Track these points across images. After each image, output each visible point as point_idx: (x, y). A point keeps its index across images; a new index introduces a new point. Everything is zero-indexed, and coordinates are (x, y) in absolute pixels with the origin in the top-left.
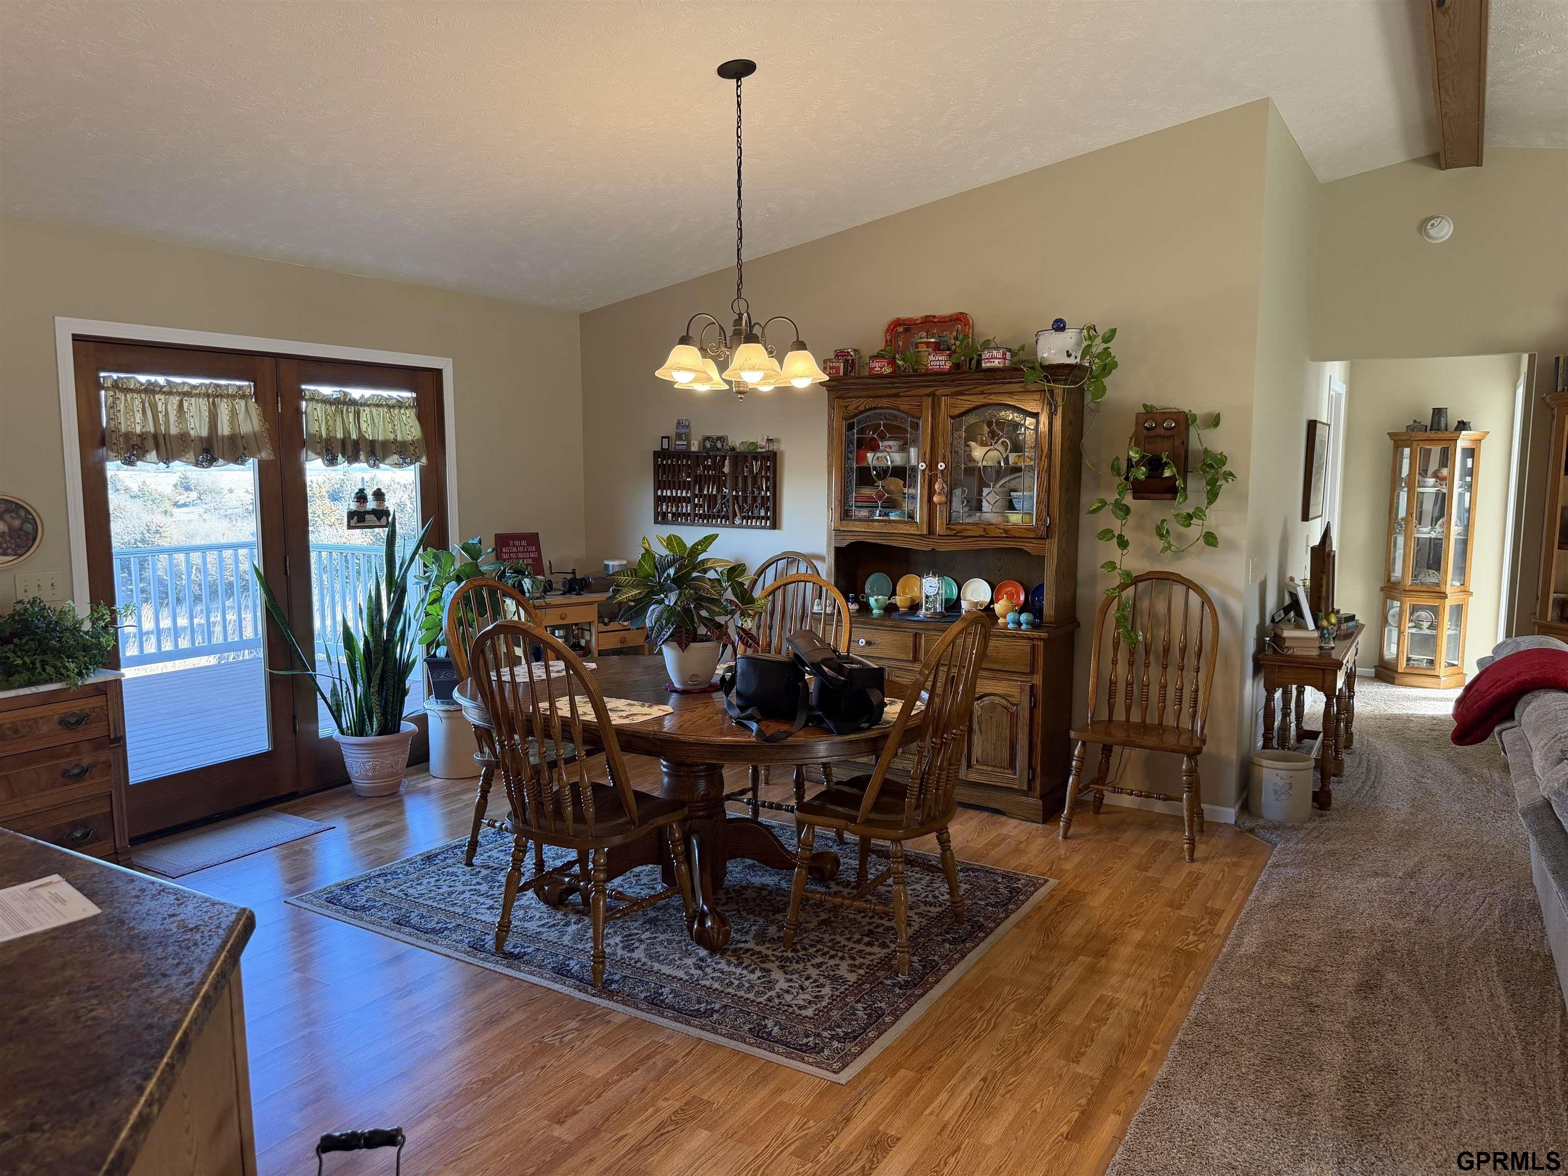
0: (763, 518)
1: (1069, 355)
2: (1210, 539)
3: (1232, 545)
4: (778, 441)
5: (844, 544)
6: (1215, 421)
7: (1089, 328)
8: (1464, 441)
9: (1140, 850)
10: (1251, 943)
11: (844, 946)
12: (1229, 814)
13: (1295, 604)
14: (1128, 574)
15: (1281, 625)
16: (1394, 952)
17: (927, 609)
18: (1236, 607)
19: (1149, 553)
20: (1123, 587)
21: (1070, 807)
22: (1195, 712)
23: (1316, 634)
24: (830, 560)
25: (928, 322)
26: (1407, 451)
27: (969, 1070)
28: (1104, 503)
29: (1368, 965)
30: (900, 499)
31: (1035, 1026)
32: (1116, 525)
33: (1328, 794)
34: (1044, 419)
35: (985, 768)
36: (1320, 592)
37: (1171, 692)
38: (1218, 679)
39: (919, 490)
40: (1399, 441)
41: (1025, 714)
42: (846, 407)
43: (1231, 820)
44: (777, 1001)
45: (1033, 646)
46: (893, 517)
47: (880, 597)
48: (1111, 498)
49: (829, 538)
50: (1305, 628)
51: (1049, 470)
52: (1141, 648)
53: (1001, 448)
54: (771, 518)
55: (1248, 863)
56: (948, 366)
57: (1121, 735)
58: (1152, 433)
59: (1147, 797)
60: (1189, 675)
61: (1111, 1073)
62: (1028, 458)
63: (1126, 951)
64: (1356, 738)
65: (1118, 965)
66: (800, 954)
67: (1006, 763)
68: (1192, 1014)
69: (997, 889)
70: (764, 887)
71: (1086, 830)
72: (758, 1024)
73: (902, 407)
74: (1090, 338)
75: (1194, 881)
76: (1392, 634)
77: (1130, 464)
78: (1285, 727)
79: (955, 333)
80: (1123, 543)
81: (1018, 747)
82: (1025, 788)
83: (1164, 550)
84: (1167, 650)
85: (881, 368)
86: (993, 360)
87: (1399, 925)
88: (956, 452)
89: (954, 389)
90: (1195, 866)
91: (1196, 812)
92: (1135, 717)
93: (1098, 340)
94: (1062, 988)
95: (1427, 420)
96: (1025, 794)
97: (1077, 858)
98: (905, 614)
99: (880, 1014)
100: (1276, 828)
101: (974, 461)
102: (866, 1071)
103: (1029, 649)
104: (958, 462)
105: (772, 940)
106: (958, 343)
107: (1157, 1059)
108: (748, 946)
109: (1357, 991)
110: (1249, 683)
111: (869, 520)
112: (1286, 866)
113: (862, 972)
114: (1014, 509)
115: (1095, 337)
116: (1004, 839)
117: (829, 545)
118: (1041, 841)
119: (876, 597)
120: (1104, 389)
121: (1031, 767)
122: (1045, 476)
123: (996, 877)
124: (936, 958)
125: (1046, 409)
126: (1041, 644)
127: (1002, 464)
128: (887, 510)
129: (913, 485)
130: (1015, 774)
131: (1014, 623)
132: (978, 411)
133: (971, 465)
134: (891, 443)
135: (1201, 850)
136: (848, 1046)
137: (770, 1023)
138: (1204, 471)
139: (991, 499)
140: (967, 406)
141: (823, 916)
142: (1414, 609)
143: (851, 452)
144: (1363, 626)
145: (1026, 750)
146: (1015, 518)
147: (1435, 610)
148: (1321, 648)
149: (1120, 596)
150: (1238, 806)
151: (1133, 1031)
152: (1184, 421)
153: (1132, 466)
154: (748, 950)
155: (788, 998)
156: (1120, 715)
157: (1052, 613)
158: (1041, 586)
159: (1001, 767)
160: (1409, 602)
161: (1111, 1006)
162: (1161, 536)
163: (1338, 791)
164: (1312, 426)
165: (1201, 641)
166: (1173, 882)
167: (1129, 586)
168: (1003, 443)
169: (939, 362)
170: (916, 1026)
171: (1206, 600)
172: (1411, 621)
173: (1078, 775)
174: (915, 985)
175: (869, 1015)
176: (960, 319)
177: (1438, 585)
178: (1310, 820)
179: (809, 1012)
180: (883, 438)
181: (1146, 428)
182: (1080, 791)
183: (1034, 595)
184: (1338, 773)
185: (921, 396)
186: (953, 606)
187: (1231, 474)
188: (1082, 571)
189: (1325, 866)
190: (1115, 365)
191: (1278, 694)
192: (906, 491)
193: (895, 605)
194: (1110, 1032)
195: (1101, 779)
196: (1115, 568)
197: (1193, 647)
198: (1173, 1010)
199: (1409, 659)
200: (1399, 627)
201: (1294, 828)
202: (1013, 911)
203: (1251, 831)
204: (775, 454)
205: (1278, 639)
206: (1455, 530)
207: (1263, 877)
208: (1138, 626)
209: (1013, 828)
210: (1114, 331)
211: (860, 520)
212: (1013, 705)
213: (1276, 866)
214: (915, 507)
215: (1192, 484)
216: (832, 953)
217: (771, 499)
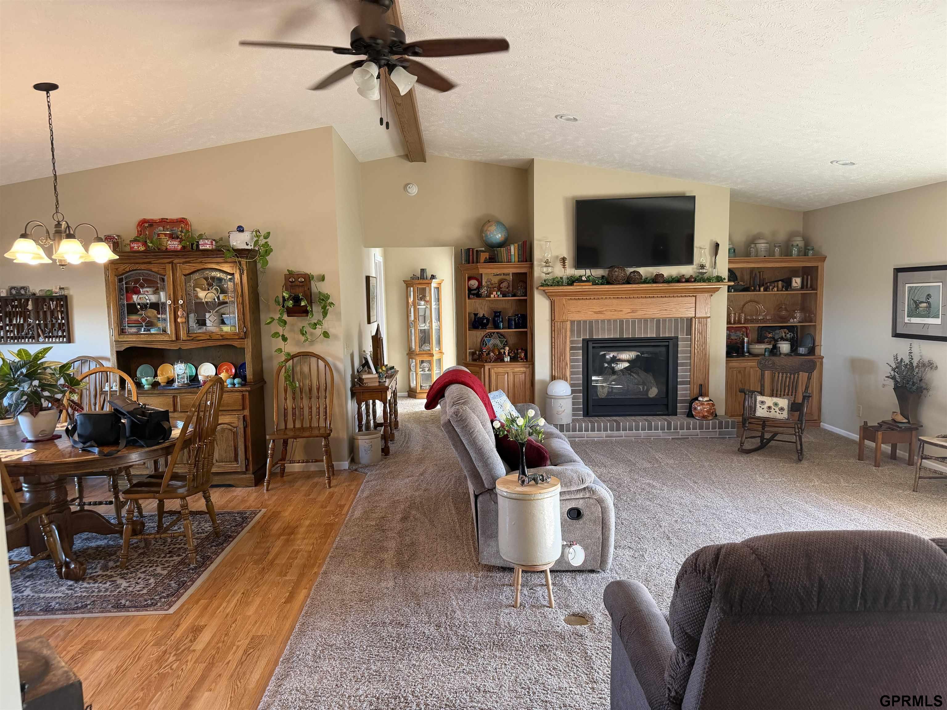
0: (61, 336)
1: (247, 245)
2: (326, 334)
3: (336, 337)
4: (68, 289)
5: (122, 349)
6: (322, 278)
7: (256, 231)
8: (434, 284)
9: (304, 488)
10: (358, 513)
11: (157, 561)
12: (345, 465)
13: (367, 362)
14: (288, 354)
15: (361, 373)
16: (415, 503)
17: (178, 382)
18: (340, 366)
19: (298, 343)
20: (287, 361)
21: (269, 475)
22: (326, 418)
23: (377, 376)
24: (114, 359)
25: (163, 222)
26: (412, 288)
27: (235, 592)
28: (273, 319)
29: (405, 510)
30: (155, 321)
31: (264, 568)
32: (280, 330)
33: (388, 448)
34: (237, 276)
35: (221, 464)
36: (377, 356)
37: (314, 409)
38: (335, 401)
39: (168, 315)
40: (408, 284)
41: (241, 431)
42: (117, 269)
43: (347, 467)
44: (124, 592)
45: (243, 395)
46: (153, 331)
47: (148, 378)
48: (277, 316)
49: (112, 346)
50: (372, 373)
51: (243, 303)
52: (298, 390)
53: (215, 292)
54: (67, 336)
55: (356, 483)
56: (179, 247)
57: (291, 434)
58: (293, 284)
59: (306, 462)
60: (322, 401)
61: (301, 575)
62: (230, 297)
63: (302, 530)
64: (400, 424)
65: (299, 536)
66: (132, 570)
67: (233, 459)
68: (334, 546)
69: (235, 519)
70: (98, 547)
71: (279, 484)
72: (116, 604)
73: (153, 270)
74: (257, 236)
75: (332, 495)
76: (413, 375)
77: (284, 299)
78: (368, 422)
79: (180, 229)
80: (285, 339)
81: (239, 449)
82: (244, 470)
83: (305, 341)
84: (310, 390)
85: (138, 247)
86: (205, 245)
87: (417, 494)
88: (189, 294)
89: (184, 260)
90: (332, 490)
91: (330, 466)
92: (298, 425)
93: (262, 238)
94: (274, 551)
95: (419, 274)
96: (244, 473)
97: (275, 498)
98: (164, 386)
99: (184, 583)
100: (367, 467)
101: (200, 299)
102: (183, 606)
103: (240, 397)
104: (190, 299)
105: (112, 568)
106: (183, 234)
107: (320, 566)
108: (98, 574)
109: (401, 521)
110: (349, 401)
111: (137, 334)
112: (371, 481)
113: (170, 569)
114: (225, 324)
115: (260, 236)
116: (235, 498)
117: (112, 350)
118: (255, 494)
119: (146, 378)
120: (267, 261)
121: (247, 458)
122: (241, 306)
123: (234, 514)
124: (209, 554)
125: (238, 271)
126: (247, 393)
127: (216, 300)
128: (149, 328)
129: (164, 312)
130: (238, 464)
131: (231, 384)
132: (200, 272)
133: (198, 301)
134: (148, 289)
135: (334, 482)
136: (170, 599)
137: (123, 602)
138: (320, 302)
139: (211, 320)
140: (193, 269)
141: (140, 551)
142: (422, 362)
143: (122, 295)
144: (398, 371)
145: (243, 450)
146: (226, 329)
147: (430, 362)
148: (379, 382)
149: (285, 365)
150: (349, 460)
151: (309, 559)
152: (308, 278)
153: (285, 300)
154: (99, 576)
155: (131, 589)
156: (290, 425)
157: (251, 377)
158: (244, 364)
159: (230, 462)
160: (419, 359)
161: (298, 552)
162: (303, 334)
163: (392, 447)
164: (368, 278)
165: (326, 383)
166: (322, 498)
167: (290, 360)
168: (215, 289)
169: (174, 245)
170: (204, 582)
171: (327, 364)
172: (420, 368)
173: (272, 457)
174: (200, 567)
175: (179, 585)
176: (183, 221)
177: (430, 350)
178: (382, 460)
179: (145, 591)
180: (143, 287)
181: (290, 282)
182: (273, 466)
183: (240, 368)
184: (392, 439)
185: (165, 263)
186: (194, 379)
187: (332, 303)
188: (265, 354)
189: (388, 478)
190: (271, 250)
191: (363, 407)
192: (159, 316)
193: (158, 382)
194: (298, 562)
195: (283, 459)
196: (282, 351)
197: (323, 387)
198: (326, 547)
199: (421, 386)
200: (416, 372)
201: (374, 465)
202: (245, 526)
203: (356, 470)
204: (66, 297)
205: (361, 380)
206: (435, 325)
207: (362, 487)
208: (296, 379)
209: (239, 492)
210: (269, 233)
211: (132, 334)
212: (234, 427)
213: (368, 482)
214: (167, 325)
215: (315, 308)
216: (150, 565)
217: (66, 324)
